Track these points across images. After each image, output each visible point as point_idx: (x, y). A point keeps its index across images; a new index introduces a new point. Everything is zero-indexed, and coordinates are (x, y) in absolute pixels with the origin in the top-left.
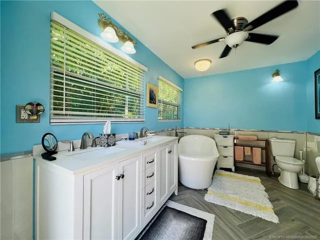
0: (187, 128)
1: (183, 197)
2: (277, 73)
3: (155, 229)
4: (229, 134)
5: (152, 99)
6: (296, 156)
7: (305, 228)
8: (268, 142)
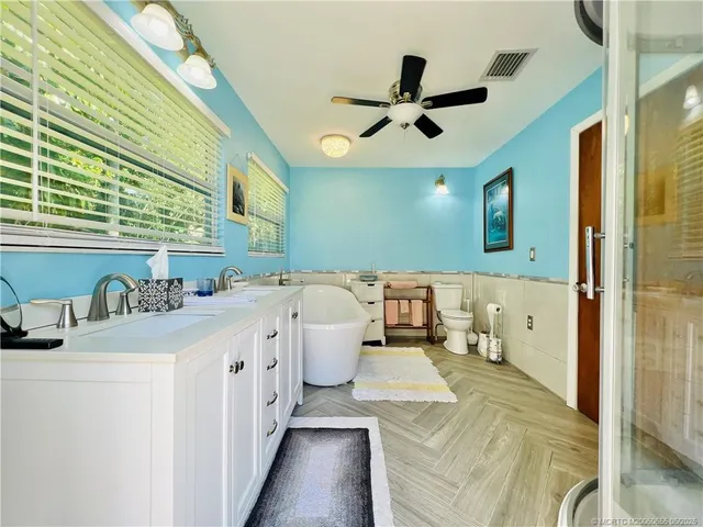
0: (296, 272)
1: (313, 404)
2: (441, 181)
3: (281, 474)
4: (376, 278)
5: (238, 204)
6: (463, 308)
7: (485, 398)
8: (430, 289)
